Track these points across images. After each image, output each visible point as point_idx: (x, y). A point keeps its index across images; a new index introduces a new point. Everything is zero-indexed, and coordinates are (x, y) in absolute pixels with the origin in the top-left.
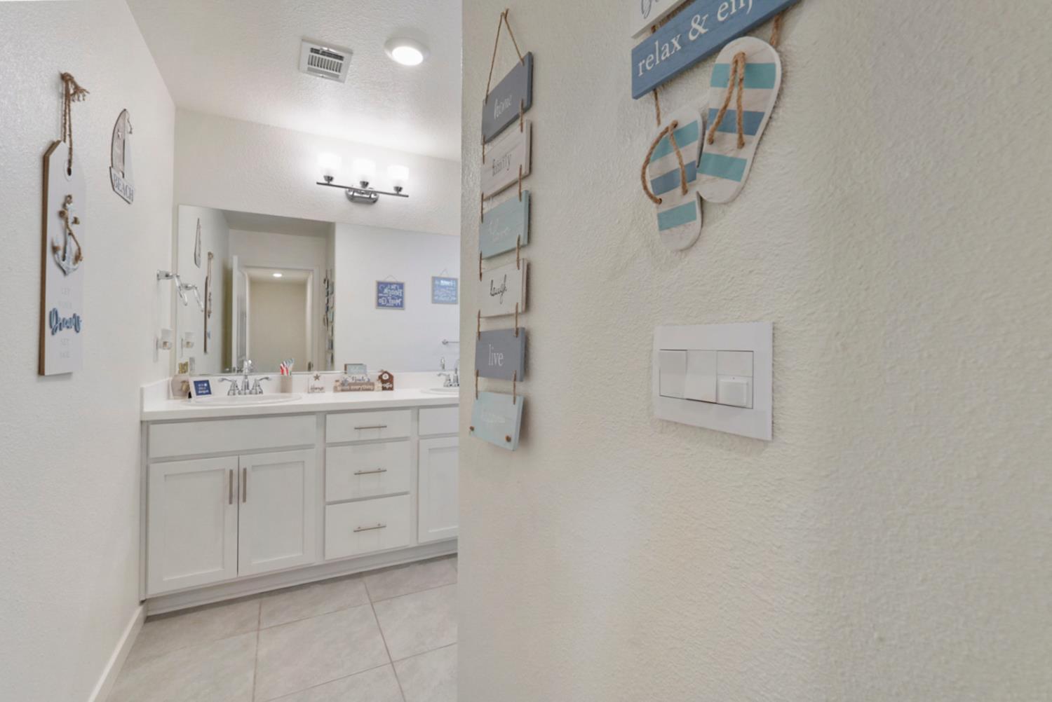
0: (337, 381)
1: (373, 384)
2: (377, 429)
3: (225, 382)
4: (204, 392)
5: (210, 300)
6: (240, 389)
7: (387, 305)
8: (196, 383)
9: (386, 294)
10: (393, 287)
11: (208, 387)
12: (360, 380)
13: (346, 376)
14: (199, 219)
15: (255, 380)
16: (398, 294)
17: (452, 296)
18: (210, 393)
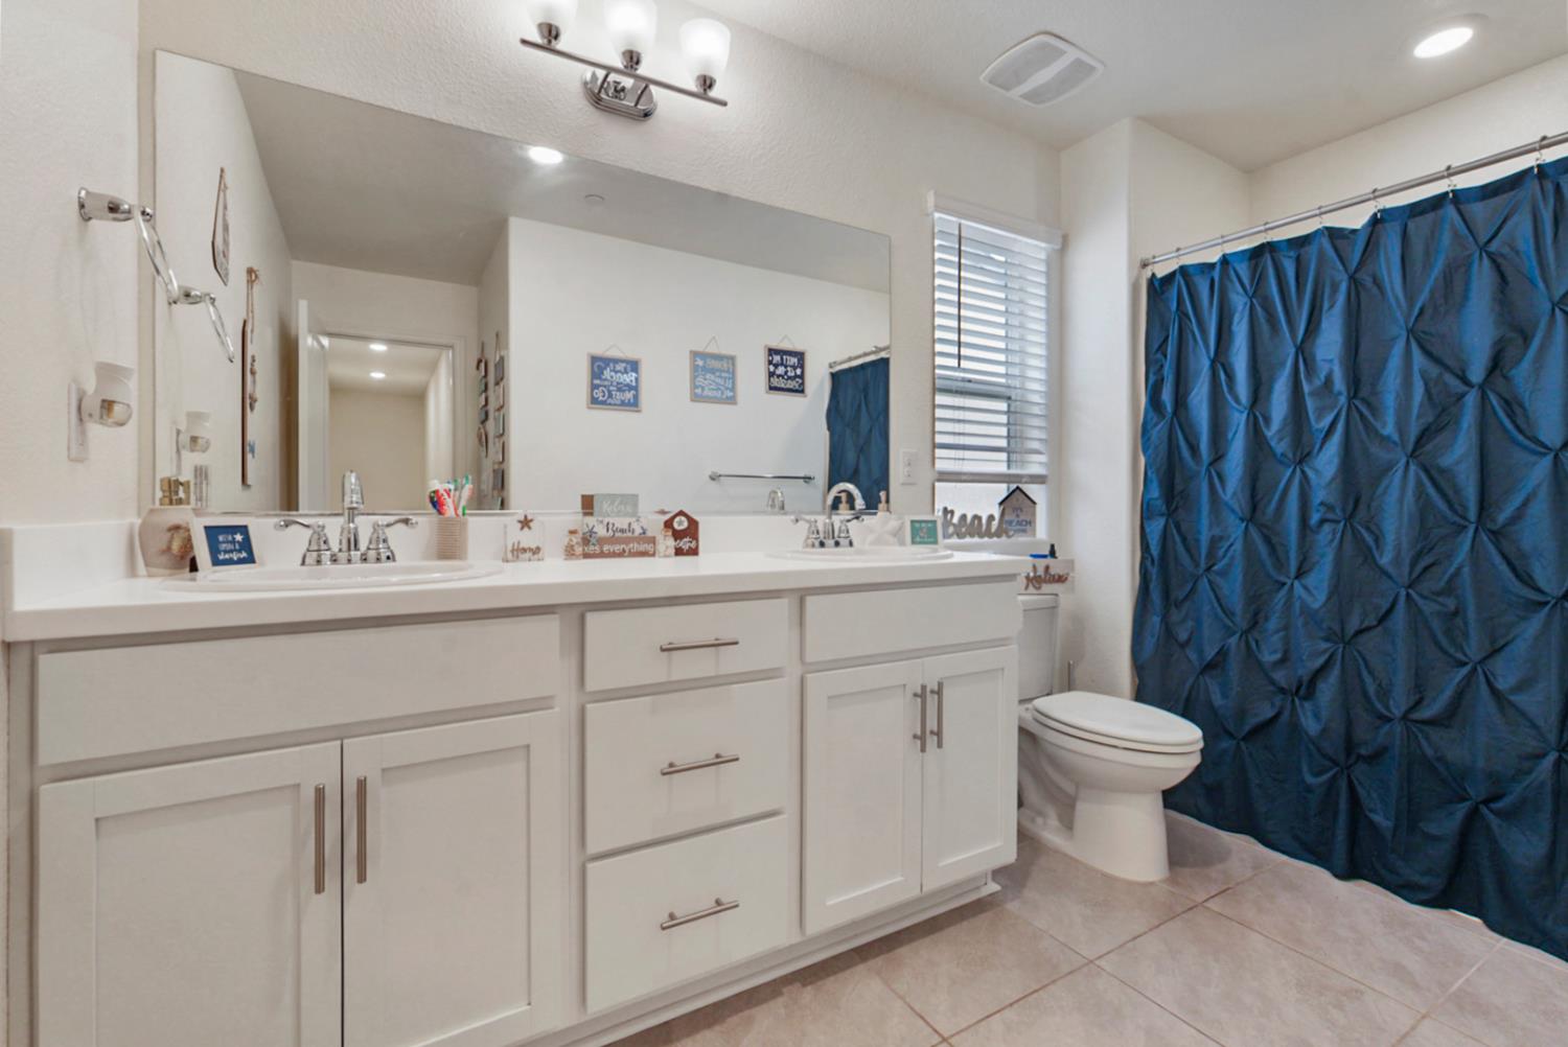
0: (572, 532)
1: (653, 540)
2: (713, 649)
3: (294, 528)
4: (235, 556)
5: (253, 373)
6: (335, 549)
7: (609, 401)
8: (212, 532)
9: (606, 380)
10: (620, 367)
11: (246, 545)
12: (622, 531)
13: (590, 520)
14: (222, 170)
15: (376, 527)
16: (628, 380)
17: (727, 389)
18: (250, 559)
